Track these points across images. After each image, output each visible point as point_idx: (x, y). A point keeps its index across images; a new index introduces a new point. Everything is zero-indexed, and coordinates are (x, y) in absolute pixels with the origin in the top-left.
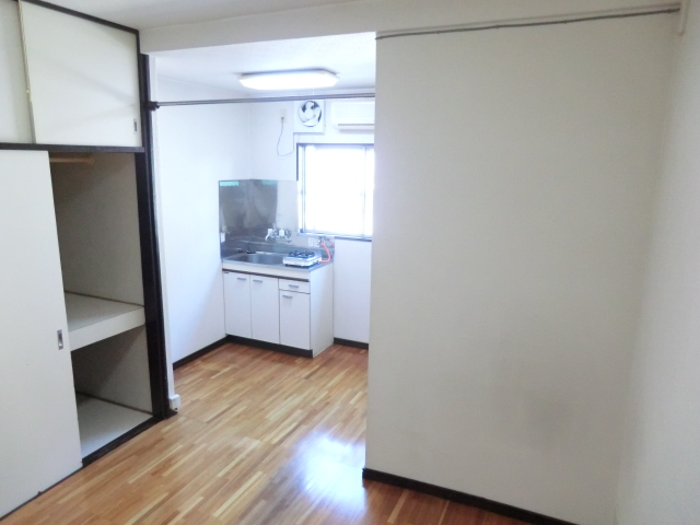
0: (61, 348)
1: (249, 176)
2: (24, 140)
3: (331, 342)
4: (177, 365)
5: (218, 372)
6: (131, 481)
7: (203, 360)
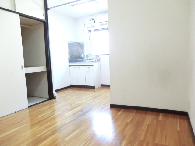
0: (22, 70)
1: (76, 41)
2: (13, 10)
3: (101, 86)
4: (56, 90)
6: (42, 109)
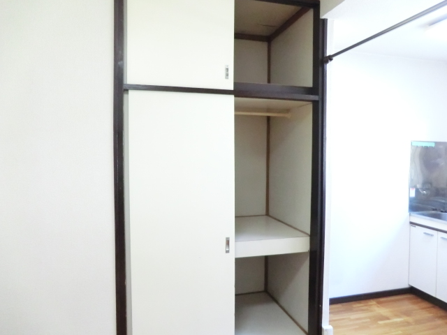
0: (227, 252)
4: (333, 301)
5: (388, 319)
7: (379, 303)
